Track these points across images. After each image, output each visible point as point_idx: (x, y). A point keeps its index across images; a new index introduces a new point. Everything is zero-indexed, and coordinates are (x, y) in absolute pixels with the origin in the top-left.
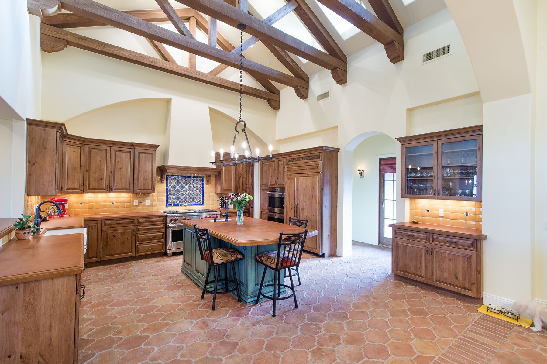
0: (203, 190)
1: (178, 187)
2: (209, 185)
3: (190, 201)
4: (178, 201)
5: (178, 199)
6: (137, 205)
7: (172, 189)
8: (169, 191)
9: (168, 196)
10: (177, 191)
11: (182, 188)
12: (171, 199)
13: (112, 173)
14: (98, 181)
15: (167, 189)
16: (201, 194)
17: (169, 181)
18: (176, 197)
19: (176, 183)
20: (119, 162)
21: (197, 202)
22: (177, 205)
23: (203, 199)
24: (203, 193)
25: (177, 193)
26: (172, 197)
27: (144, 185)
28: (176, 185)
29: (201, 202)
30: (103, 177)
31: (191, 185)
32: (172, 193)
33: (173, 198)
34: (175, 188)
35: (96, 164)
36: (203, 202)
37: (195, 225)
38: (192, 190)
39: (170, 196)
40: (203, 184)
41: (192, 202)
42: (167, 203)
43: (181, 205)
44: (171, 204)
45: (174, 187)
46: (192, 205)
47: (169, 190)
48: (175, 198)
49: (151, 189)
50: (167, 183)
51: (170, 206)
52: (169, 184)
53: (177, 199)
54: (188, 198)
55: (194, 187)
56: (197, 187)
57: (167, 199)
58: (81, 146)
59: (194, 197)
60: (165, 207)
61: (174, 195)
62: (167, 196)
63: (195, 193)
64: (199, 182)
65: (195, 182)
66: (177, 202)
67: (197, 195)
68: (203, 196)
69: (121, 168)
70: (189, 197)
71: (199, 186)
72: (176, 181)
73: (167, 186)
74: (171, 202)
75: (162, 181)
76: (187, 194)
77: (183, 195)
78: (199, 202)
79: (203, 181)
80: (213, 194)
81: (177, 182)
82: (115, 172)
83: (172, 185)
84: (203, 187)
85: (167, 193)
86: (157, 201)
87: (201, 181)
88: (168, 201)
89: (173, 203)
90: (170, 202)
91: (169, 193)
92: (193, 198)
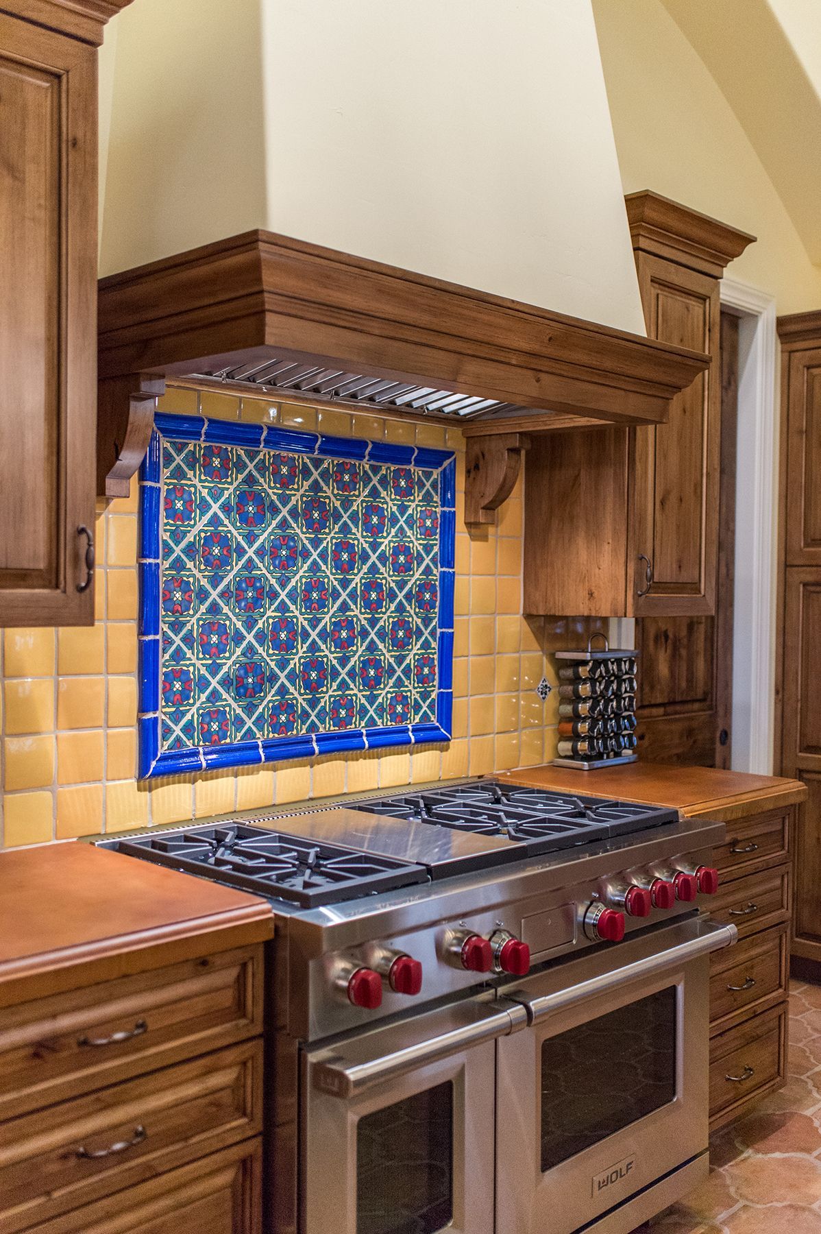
0: (447, 584)
1: (250, 551)
2: (484, 538)
3: (350, 707)
4: (249, 710)
5: (250, 681)
7: (195, 572)
9: (164, 658)
10: (238, 594)
11: (282, 565)
12: (184, 694)
15: (148, 579)
16: (433, 633)
17: (163, 482)
18: (230, 660)
21: (403, 716)
22: (240, 758)
23: (446, 678)
24: (447, 619)
25: (239, 625)
26: (195, 663)
28: (234, 530)
29: (429, 707)
31: (359, 536)
32: (193, 623)
33: (202, 683)
34: (224, 562)
36: (445, 706)
38: (367, 587)
39: (177, 654)
40: (448, 522)
41: (362, 712)
42: (147, 733)
43: (272, 754)
44: (190, 745)
45: (215, 550)
46: (364, 742)
47: (170, 584)
48: (225, 681)
49: (52, 578)
50: (150, 502)
52: (172, 513)
53: (236, 684)
54: (334, 674)
55: (383, 558)
56: (403, 559)
57: (147, 700)
60: (129, 781)
61: (213, 638)
62: (147, 657)
63: (387, 615)
64: (416, 503)
65: (389, 499)
66: (239, 722)
67: (401, 636)
68: (447, 649)
71: (417, 541)
72: (230, 487)
73: (149, 538)
74: (188, 729)
76: (323, 634)
77: (289, 644)
78: (419, 707)
79: (448, 496)
80: (513, 625)
81: (243, 498)
83: (197, 526)
84: (447, 558)
85: (148, 620)
86: (46, 718)
87: (427, 498)
88: (162, 713)
89: (207, 735)
90: (177, 730)
91: (164, 627)
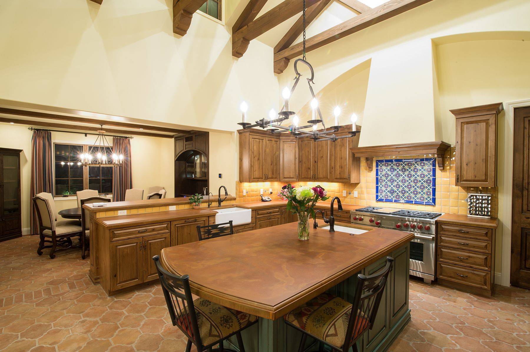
0: (434, 180)
1: (392, 175)
2: (445, 171)
3: (411, 197)
4: (392, 195)
5: (392, 192)
6: (346, 196)
7: (384, 178)
8: (380, 182)
9: (379, 188)
10: (390, 181)
11: (398, 177)
12: (382, 192)
13: (315, 162)
14: (307, 171)
15: (377, 179)
16: (431, 187)
17: (379, 168)
18: (389, 189)
19: (388, 170)
20: (321, 151)
21: (423, 200)
22: (390, 201)
23: (434, 194)
24: (434, 185)
25: (390, 185)
26: (384, 189)
27: (339, 173)
28: (389, 173)
29: (430, 199)
30: (310, 167)
31: (413, 173)
32: (383, 184)
33: (385, 191)
34: (388, 177)
35: (305, 155)
36: (434, 200)
37: (231, 222)
38: (414, 180)
39: (381, 188)
40: (434, 171)
41: (414, 198)
42: (377, 196)
43: (395, 201)
44: (383, 198)
45: (387, 175)
46: (414, 202)
47: (380, 179)
48: (388, 191)
50: (377, 170)
51: (381, 200)
52: (380, 171)
53: (390, 192)
54: (407, 192)
55: (418, 176)
56: (423, 175)
57: (377, 192)
58: (295, 141)
59: (417, 191)
60: (375, 201)
61: (386, 186)
62: (377, 187)
63: (419, 184)
64: (426, 167)
65: (419, 167)
66: (390, 197)
67: (422, 188)
68: (434, 190)
69: (322, 157)
70: (409, 190)
71: (426, 173)
72: (389, 168)
73: (377, 174)
74: (383, 196)
75: (370, 168)
76: (405, 187)
77: (399, 187)
78: (427, 199)
79: (434, 165)
80: (456, 187)
81: (391, 169)
82: (318, 162)
83: (384, 173)
84: (434, 175)
85: (377, 183)
86: (365, 193)
87: (429, 166)
88: (379, 194)
89: (385, 197)
90: (381, 196)
91: (379, 184)
92: (416, 193)
